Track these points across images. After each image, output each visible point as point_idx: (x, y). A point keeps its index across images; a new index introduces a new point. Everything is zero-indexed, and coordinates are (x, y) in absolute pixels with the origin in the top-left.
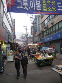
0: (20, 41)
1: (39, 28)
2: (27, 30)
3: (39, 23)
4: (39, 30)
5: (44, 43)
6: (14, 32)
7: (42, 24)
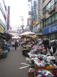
0: (14, 33)
1: (39, 15)
2: (23, 20)
3: (40, 8)
4: (39, 18)
5: (46, 35)
6: (8, 22)
7: (43, 9)
